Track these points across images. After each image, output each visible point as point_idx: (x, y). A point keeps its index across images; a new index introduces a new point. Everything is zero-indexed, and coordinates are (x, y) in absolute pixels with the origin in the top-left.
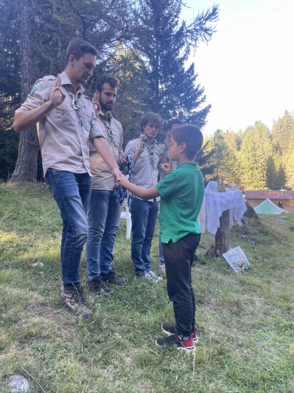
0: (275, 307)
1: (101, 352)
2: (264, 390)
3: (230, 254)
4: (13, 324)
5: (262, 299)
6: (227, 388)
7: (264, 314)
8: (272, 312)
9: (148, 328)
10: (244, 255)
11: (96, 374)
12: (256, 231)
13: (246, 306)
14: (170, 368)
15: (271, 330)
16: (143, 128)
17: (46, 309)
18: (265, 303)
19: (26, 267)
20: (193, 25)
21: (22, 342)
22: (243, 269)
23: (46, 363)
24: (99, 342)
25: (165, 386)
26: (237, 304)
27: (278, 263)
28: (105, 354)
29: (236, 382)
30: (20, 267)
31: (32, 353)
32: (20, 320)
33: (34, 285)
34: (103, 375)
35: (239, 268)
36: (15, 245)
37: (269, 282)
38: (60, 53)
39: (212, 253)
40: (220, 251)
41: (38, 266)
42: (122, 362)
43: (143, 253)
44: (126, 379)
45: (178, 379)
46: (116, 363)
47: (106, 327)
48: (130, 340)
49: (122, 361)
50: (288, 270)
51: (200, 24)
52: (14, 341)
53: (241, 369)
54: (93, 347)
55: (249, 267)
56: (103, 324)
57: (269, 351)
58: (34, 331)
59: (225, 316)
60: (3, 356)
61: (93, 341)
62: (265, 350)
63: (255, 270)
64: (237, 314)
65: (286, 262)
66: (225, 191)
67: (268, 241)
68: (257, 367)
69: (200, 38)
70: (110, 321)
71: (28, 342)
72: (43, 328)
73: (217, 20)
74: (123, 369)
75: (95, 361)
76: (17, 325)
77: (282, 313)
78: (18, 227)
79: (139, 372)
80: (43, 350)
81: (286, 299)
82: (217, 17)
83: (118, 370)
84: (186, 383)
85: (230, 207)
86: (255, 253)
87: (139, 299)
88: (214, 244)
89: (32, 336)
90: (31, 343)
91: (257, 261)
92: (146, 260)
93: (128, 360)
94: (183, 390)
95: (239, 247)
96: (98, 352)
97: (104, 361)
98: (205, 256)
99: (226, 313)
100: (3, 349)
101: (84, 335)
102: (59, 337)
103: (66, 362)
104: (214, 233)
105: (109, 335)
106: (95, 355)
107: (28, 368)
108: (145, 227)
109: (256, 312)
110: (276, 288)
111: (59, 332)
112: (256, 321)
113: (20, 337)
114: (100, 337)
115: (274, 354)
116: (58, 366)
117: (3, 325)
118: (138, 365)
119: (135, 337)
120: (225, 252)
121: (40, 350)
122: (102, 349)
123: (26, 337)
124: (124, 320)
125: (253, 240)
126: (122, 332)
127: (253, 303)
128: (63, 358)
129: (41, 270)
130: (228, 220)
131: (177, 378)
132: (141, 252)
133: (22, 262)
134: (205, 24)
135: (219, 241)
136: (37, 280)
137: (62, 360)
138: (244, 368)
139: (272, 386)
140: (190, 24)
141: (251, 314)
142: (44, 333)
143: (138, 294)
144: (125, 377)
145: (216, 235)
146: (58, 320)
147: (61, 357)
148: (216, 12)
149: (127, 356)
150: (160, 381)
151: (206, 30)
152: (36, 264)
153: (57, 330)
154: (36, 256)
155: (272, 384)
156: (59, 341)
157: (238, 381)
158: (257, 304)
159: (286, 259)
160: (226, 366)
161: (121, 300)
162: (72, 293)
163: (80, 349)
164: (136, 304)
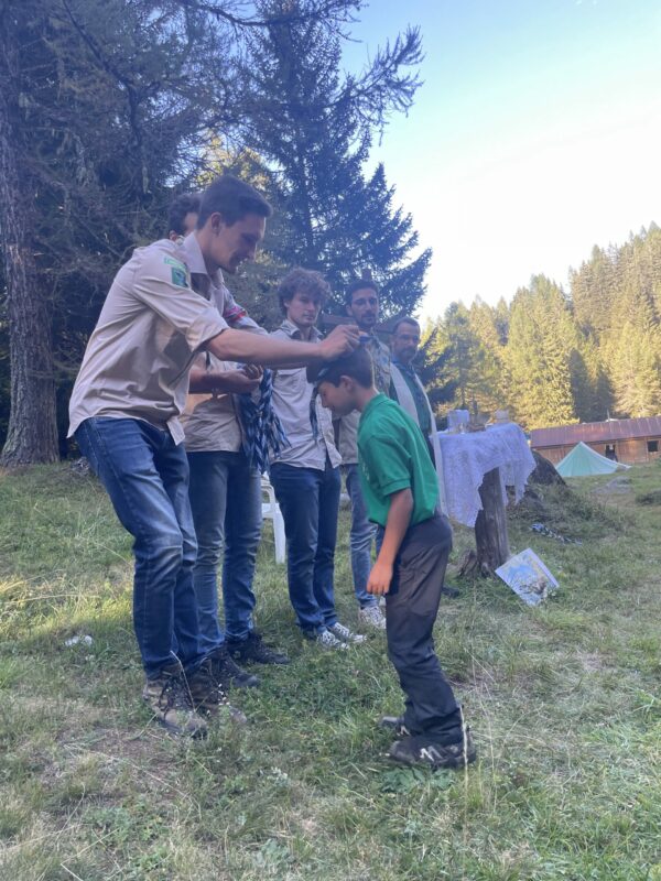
0: (625, 670)
1: (244, 813)
2: (626, 852)
3: (511, 569)
4: (33, 774)
5: (594, 656)
6: (541, 858)
7: (605, 687)
8: (622, 682)
9: (346, 749)
10: (544, 567)
11: (237, 862)
12: (565, 513)
13: (561, 675)
14: (407, 830)
15: (623, 721)
16: (286, 304)
17: (108, 734)
18: (604, 663)
19: (52, 649)
20: (371, 76)
21: (57, 813)
22: (546, 596)
23: (119, 852)
24: (236, 792)
25: (401, 872)
26: (542, 672)
27: (622, 576)
28: (252, 818)
29: (559, 843)
30: (38, 651)
31: (83, 834)
32: (49, 763)
33: (74, 686)
34: (254, 863)
35: (536, 596)
36: (22, 603)
37: (606, 620)
38: (84, 169)
39: (472, 570)
40: (490, 564)
41: (79, 644)
42: (294, 832)
43: (317, 587)
44: (309, 867)
45: (428, 852)
46: (282, 833)
47: (249, 758)
48: (308, 780)
49: (294, 828)
50: (645, 588)
51: (385, 73)
52: (38, 813)
53: (567, 813)
54: (225, 804)
55: (558, 591)
56: (242, 751)
57: (625, 766)
58: (83, 784)
59: (518, 703)
60: (16, 848)
61: (222, 794)
62: (616, 765)
63: (573, 595)
64: (544, 696)
65: (640, 572)
66: (483, 429)
67: (593, 532)
68: (603, 804)
69: (389, 104)
70: (258, 744)
71: (71, 811)
72: (104, 776)
73: (421, 60)
74: (299, 845)
75: (233, 837)
76: (42, 776)
77: (644, 680)
78: (28, 565)
79: (337, 847)
80: (108, 826)
81: (649, 650)
82: (419, 54)
83: (287, 850)
84: (447, 859)
85: (500, 463)
86: (567, 559)
87: (320, 689)
88: (475, 550)
89: (80, 797)
90: (79, 813)
91: (573, 575)
92: (325, 602)
93: (309, 825)
94: (442, 876)
95: (529, 551)
96: (237, 814)
97: (252, 833)
98: (459, 578)
99: (518, 696)
100: (15, 831)
101: (202, 780)
102: (143, 792)
103: (165, 845)
104: (472, 523)
105: (259, 774)
106: (232, 821)
107: (77, 867)
108: (315, 528)
109: (585, 685)
110: (623, 629)
111: (141, 782)
112: (588, 705)
113: (50, 802)
114: (238, 780)
115: (637, 772)
116: (146, 857)
117: (10, 779)
118: (333, 833)
119: (319, 773)
120: (501, 564)
121: (101, 824)
122: (245, 807)
123: (65, 801)
124: (290, 739)
125: (561, 532)
126: (288, 767)
127: (576, 667)
128: (157, 837)
129: (87, 651)
130: (499, 490)
131: (424, 851)
132: (310, 583)
133: (41, 639)
134: (395, 71)
135: (485, 541)
136: (80, 675)
137: (155, 842)
138: (574, 811)
139: (642, 842)
140: (363, 76)
141: (576, 690)
142: (108, 787)
143: (317, 677)
144: (306, 863)
145: (476, 528)
146: (138, 755)
147: (152, 836)
148: (416, 42)
149: (306, 816)
150: (387, 862)
151: (399, 85)
152: (75, 640)
153: (136, 776)
154: (73, 622)
155: (641, 837)
156: (144, 801)
157: (563, 841)
158: (586, 667)
159: (638, 565)
160: (534, 811)
161: (278, 697)
162: (161, 684)
163: (195, 812)
164: (315, 702)
